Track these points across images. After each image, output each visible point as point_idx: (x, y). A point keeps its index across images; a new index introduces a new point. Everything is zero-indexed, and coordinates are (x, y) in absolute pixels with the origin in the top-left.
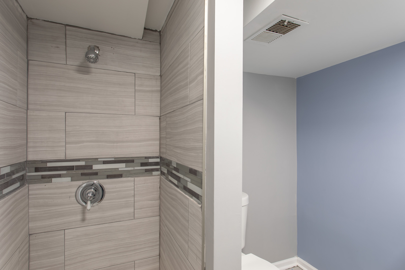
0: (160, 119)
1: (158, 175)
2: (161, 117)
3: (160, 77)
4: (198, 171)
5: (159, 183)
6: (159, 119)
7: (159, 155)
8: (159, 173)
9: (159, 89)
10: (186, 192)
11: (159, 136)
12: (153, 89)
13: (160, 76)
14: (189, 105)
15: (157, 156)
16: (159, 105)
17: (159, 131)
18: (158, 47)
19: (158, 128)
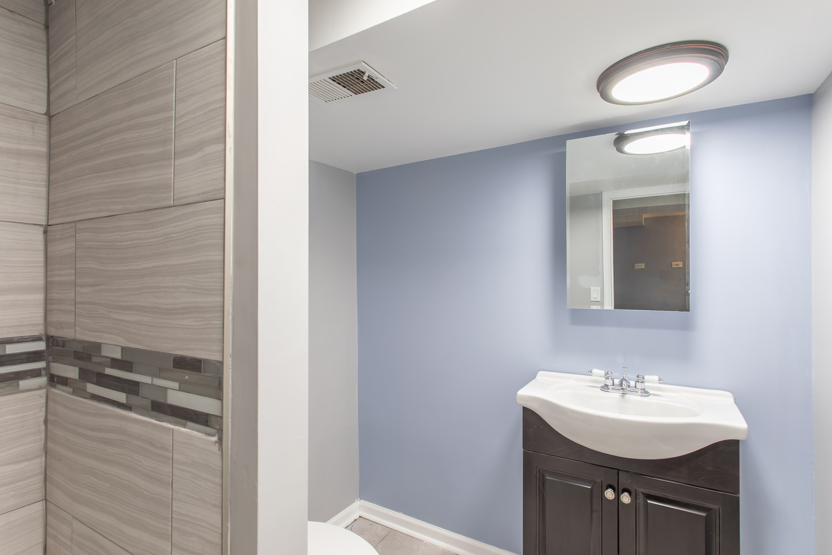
0: (45, 232)
1: (40, 388)
2: (50, 228)
3: (46, 117)
4: (206, 361)
5: (44, 408)
6: (42, 233)
7: (43, 332)
8: (43, 380)
9: (44, 149)
10: (161, 415)
11: (43, 278)
12: (23, 147)
13: (45, 114)
14: (174, 206)
15: (37, 334)
16: (44, 195)
17: (43, 265)
18: (41, 34)
19: (40, 257)
